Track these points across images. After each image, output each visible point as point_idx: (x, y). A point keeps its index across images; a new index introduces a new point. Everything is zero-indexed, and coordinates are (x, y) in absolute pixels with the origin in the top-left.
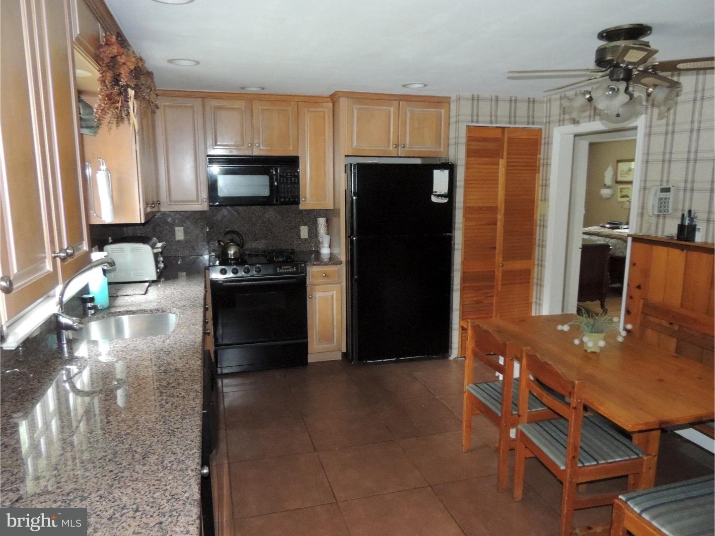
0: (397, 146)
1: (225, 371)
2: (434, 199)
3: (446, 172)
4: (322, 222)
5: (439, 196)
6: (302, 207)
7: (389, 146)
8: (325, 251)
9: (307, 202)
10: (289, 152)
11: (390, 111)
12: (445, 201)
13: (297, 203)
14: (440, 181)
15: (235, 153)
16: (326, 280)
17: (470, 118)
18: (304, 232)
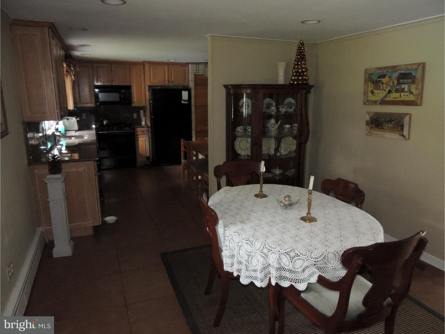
0: (169, 81)
1: (104, 168)
2: (183, 102)
3: (187, 92)
4: (142, 112)
5: (184, 101)
6: (133, 105)
7: (165, 81)
8: (143, 123)
9: (135, 103)
10: (127, 84)
11: (165, 68)
12: (187, 103)
13: (131, 104)
14: (185, 95)
15: (106, 84)
16: (143, 133)
17: (195, 71)
18: (135, 116)
